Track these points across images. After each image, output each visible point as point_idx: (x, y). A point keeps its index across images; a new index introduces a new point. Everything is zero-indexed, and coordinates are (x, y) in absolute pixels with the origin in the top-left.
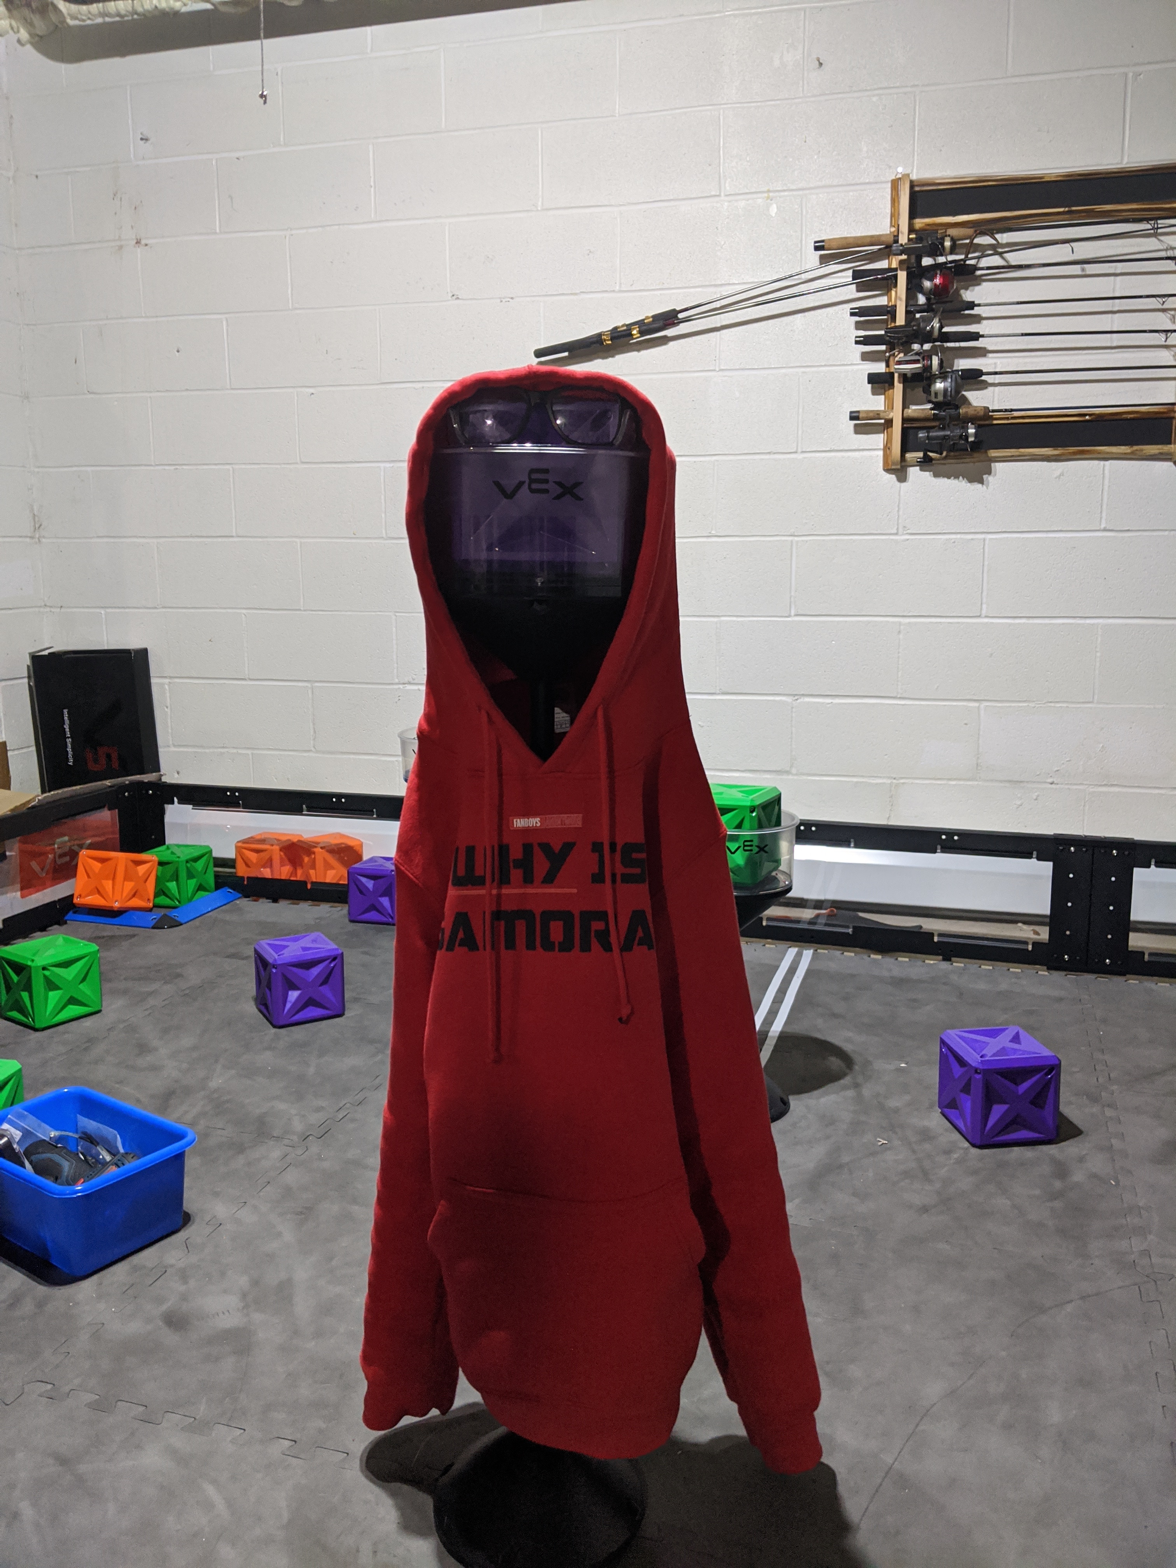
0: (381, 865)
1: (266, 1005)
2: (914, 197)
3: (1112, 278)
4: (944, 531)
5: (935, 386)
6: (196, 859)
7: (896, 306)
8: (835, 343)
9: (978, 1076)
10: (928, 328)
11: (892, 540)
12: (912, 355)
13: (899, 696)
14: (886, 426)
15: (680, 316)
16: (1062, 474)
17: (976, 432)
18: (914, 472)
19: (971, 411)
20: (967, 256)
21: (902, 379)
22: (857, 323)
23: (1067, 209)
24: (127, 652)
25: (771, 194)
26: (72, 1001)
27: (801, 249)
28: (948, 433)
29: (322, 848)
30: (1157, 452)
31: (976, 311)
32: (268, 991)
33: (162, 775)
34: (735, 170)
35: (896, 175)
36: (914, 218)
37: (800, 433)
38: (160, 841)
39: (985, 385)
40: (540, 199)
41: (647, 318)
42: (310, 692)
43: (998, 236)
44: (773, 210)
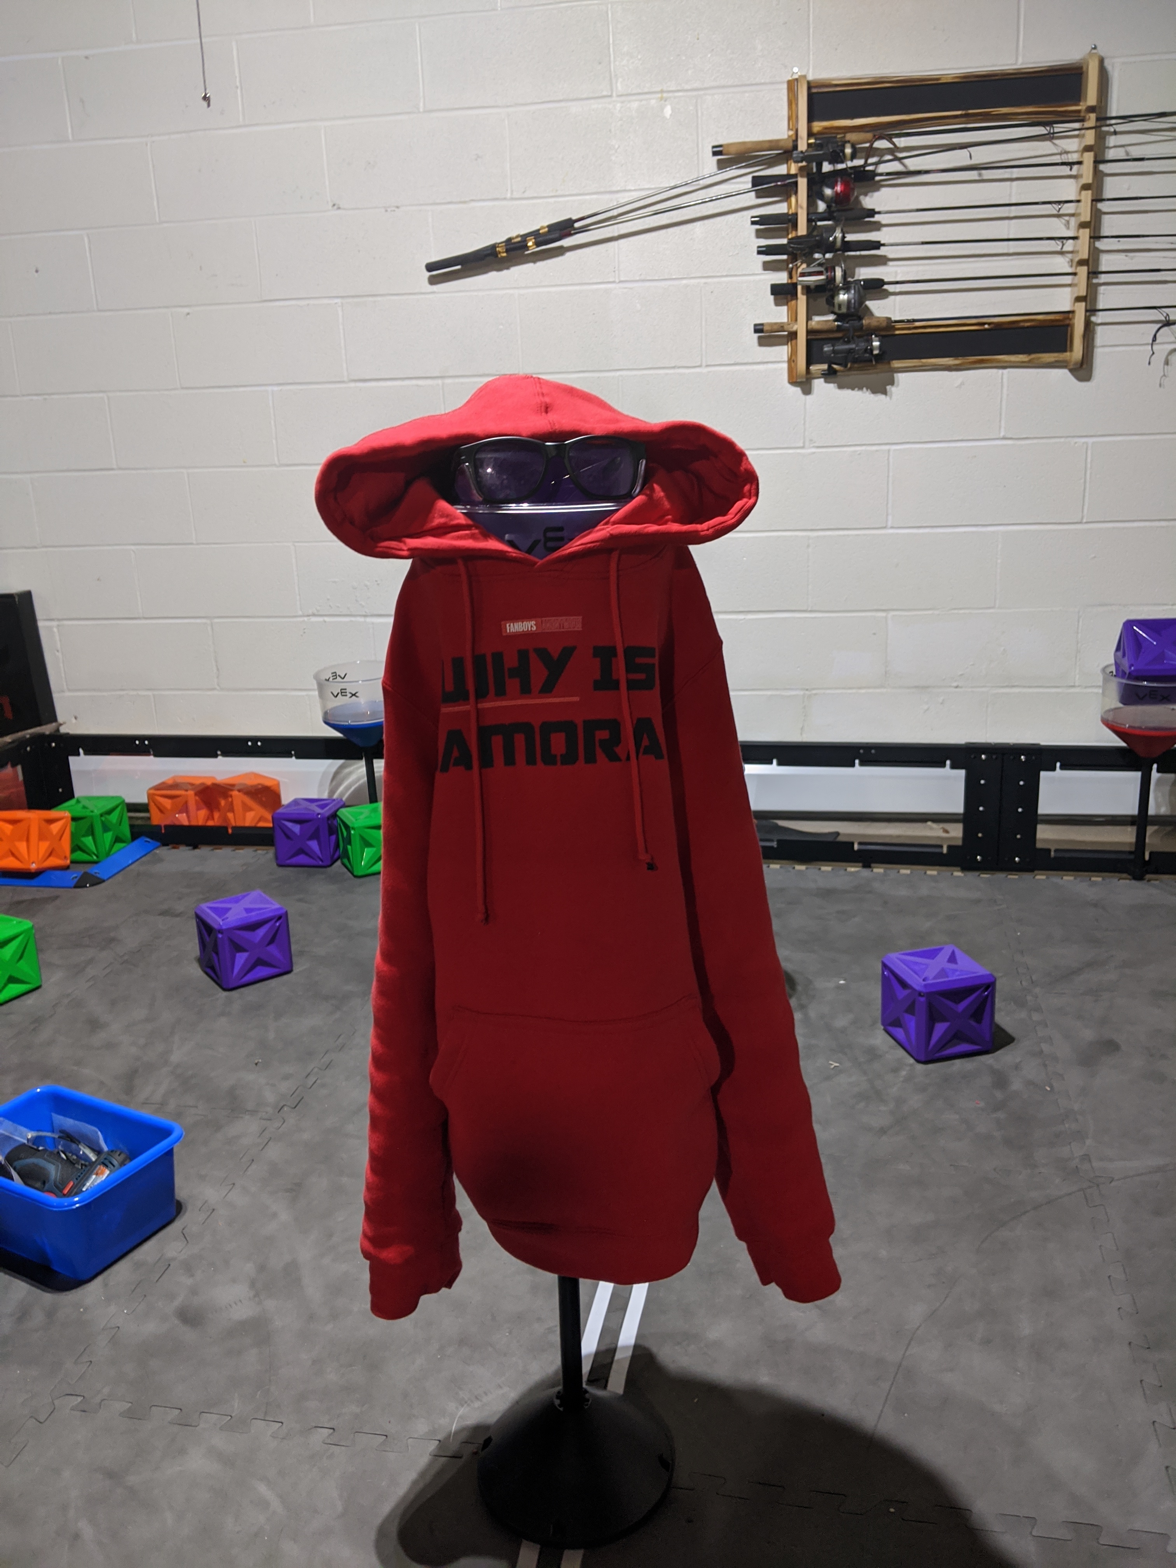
0: (306, 809)
1: (213, 968)
2: (812, 98)
3: (1008, 183)
4: (849, 443)
5: (839, 297)
6: (110, 812)
7: (796, 214)
8: (737, 252)
9: (923, 999)
10: (831, 239)
11: (799, 453)
12: (814, 266)
13: (809, 609)
14: (790, 338)
15: (577, 225)
16: (962, 384)
17: (880, 344)
18: (819, 384)
19: (874, 323)
20: (866, 161)
21: (805, 291)
22: (757, 231)
23: (964, 112)
24: (10, 596)
25: (665, 95)
26: (12, 980)
27: (698, 153)
28: (853, 346)
29: (239, 791)
30: (1053, 360)
31: (877, 218)
32: (214, 955)
33: (61, 725)
34: (626, 69)
35: (792, 75)
36: (813, 121)
37: (704, 346)
38: (69, 794)
39: (886, 294)
40: (422, 101)
41: (542, 228)
42: (209, 628)
43: (895, 140)
44: (668, 111)
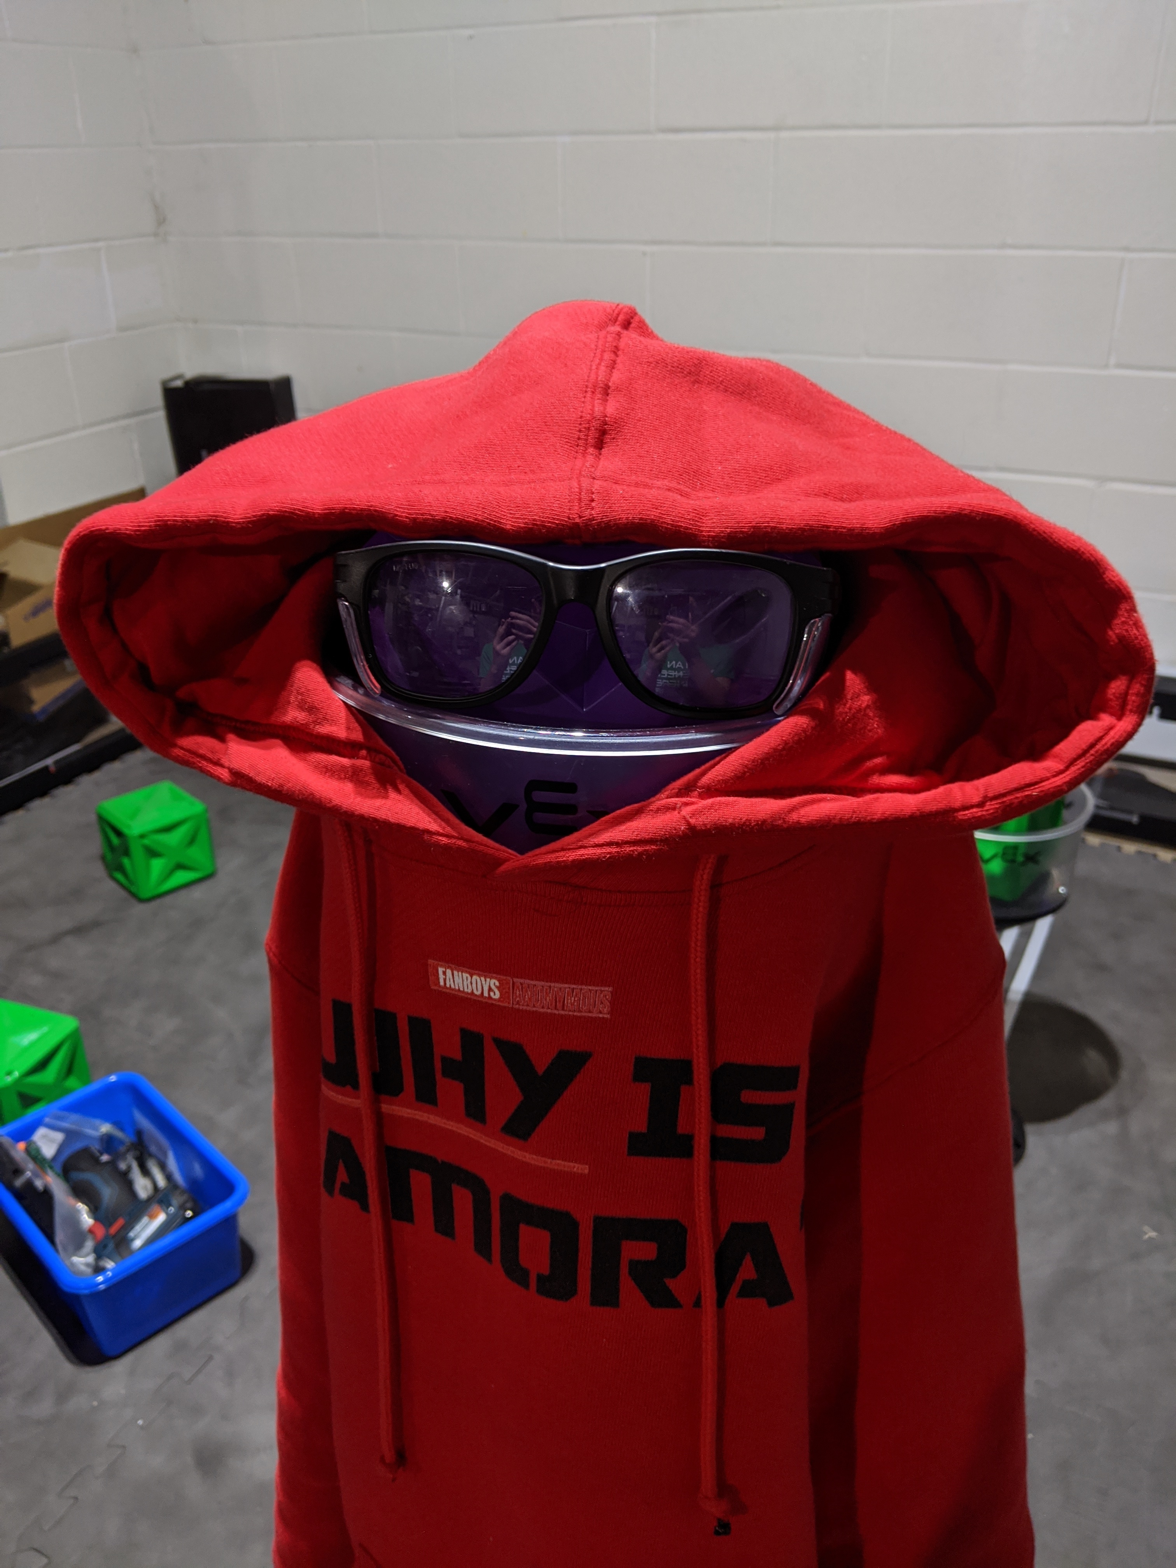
26: (180, 866)
